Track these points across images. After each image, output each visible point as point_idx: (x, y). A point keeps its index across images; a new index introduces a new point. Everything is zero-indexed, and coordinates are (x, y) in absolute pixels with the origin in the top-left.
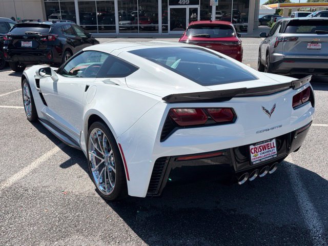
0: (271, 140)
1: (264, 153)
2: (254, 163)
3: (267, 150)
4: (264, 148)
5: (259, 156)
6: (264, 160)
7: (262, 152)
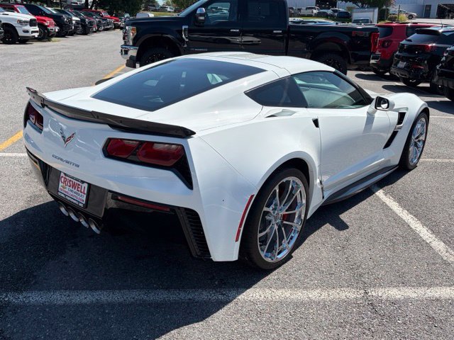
0: (83, 182)
1: (72, 191)
2: (60, 194)
3: (76, 191)
4: (74, 186)
5: (67, 190)
6: (69, 199)
7: (71, 188)
